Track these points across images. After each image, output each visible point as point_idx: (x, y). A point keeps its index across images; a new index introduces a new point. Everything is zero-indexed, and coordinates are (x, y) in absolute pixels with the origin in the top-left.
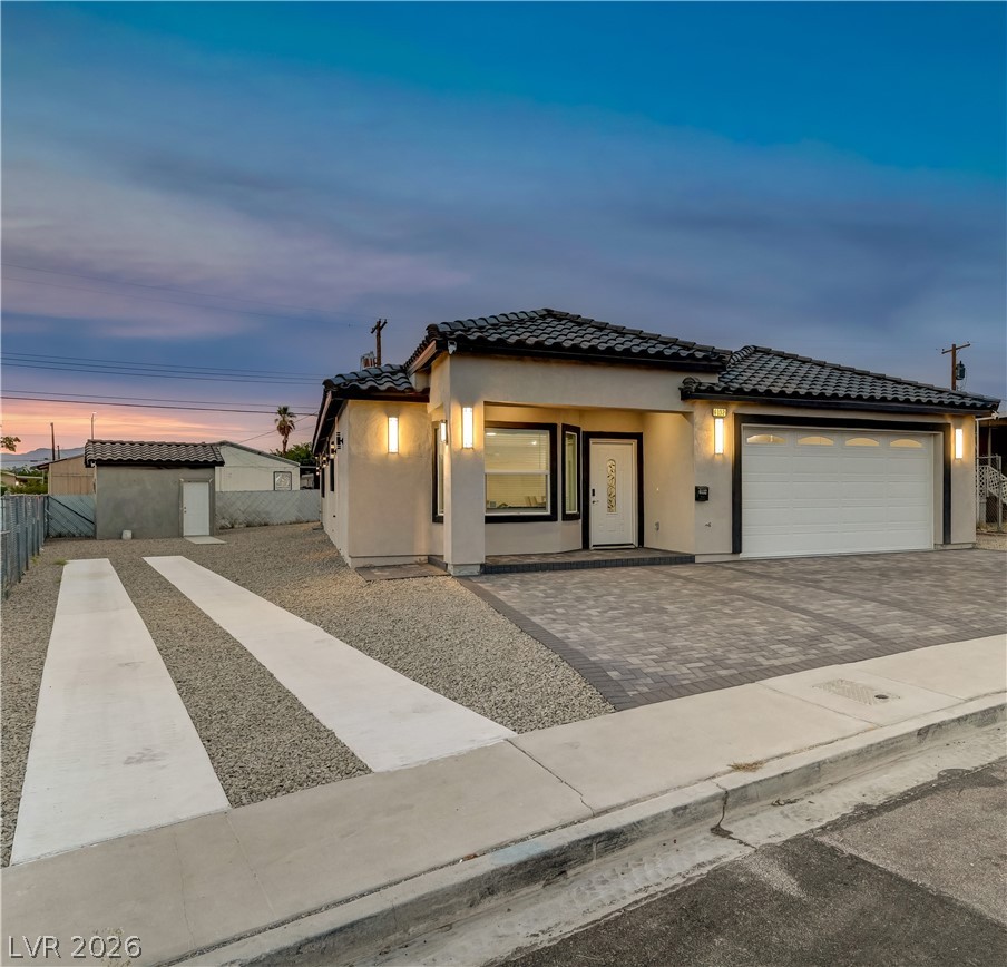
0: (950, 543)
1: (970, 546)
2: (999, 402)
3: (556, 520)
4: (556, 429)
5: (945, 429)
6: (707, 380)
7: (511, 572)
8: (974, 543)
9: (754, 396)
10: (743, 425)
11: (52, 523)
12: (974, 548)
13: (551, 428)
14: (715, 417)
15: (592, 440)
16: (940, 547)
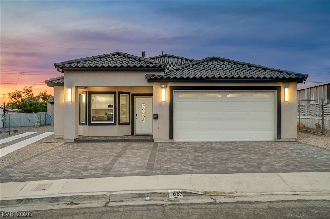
0: (281, 138)
1: (294, 140)
2: (308, 76)
3: (116, 125)
4: (115, 93)
5: (279, 89)
6: (157, 74)
7: (84, 142)
8: (296, 139)
9: (175, 80)
10: (174, 91)
11: (46, 121)
12: (296, 141)
13: (114, 93)
14: (162, 88)
15: (135, 97)
16: (276, 140)
